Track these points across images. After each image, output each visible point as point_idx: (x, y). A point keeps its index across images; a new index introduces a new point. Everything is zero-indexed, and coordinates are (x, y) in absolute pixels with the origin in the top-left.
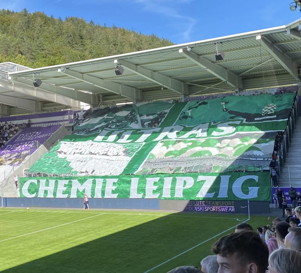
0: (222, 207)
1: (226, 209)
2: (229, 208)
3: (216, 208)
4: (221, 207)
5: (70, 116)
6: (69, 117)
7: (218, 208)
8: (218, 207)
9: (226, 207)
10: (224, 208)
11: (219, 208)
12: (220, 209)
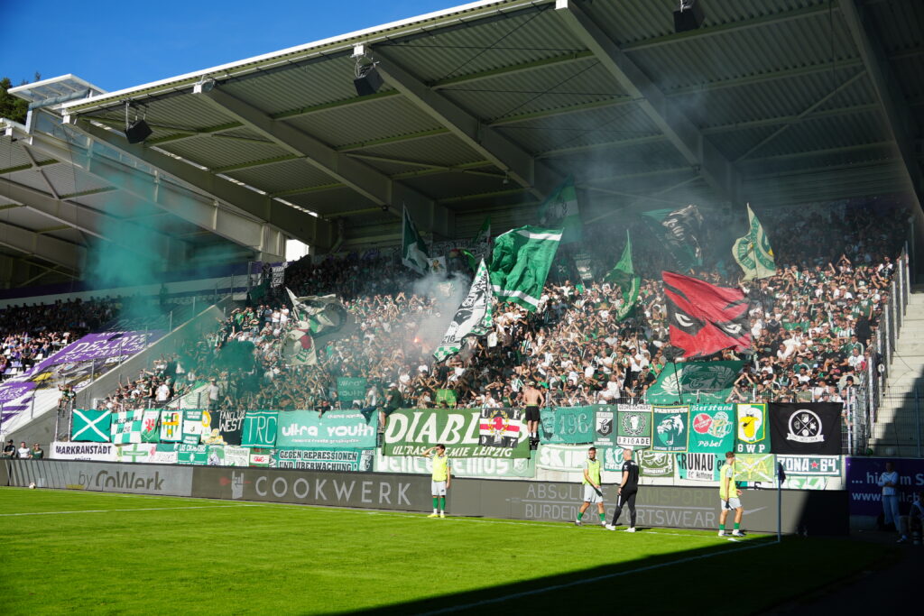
0: (670, 511)
1: (685, 518)
2: (695, 512)
3: (647, 514)
4: (664, 509)
5: (253, 276)
6: (251, 281)
7: (654, 514)
8: (656, 509)
9: (683, 510)
10: (677, 512)
11: (660, 514)
12: (664, 515)
